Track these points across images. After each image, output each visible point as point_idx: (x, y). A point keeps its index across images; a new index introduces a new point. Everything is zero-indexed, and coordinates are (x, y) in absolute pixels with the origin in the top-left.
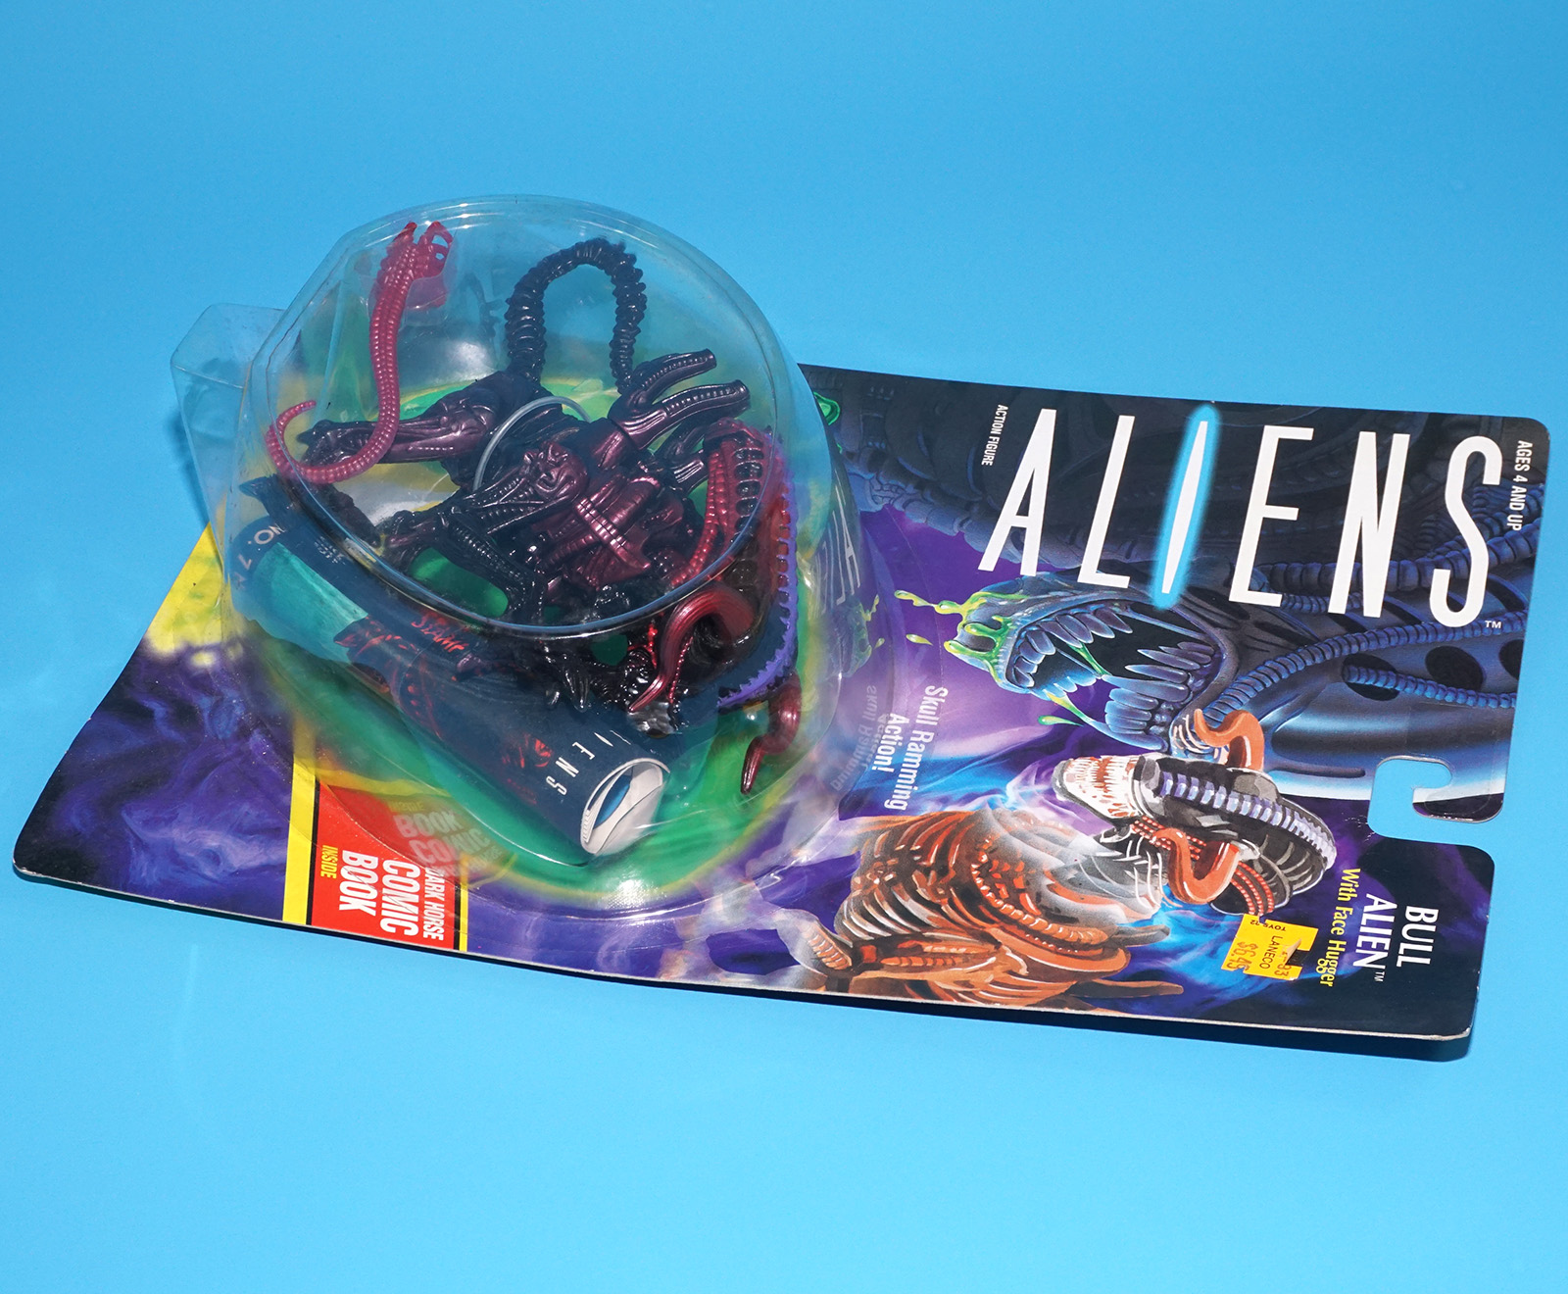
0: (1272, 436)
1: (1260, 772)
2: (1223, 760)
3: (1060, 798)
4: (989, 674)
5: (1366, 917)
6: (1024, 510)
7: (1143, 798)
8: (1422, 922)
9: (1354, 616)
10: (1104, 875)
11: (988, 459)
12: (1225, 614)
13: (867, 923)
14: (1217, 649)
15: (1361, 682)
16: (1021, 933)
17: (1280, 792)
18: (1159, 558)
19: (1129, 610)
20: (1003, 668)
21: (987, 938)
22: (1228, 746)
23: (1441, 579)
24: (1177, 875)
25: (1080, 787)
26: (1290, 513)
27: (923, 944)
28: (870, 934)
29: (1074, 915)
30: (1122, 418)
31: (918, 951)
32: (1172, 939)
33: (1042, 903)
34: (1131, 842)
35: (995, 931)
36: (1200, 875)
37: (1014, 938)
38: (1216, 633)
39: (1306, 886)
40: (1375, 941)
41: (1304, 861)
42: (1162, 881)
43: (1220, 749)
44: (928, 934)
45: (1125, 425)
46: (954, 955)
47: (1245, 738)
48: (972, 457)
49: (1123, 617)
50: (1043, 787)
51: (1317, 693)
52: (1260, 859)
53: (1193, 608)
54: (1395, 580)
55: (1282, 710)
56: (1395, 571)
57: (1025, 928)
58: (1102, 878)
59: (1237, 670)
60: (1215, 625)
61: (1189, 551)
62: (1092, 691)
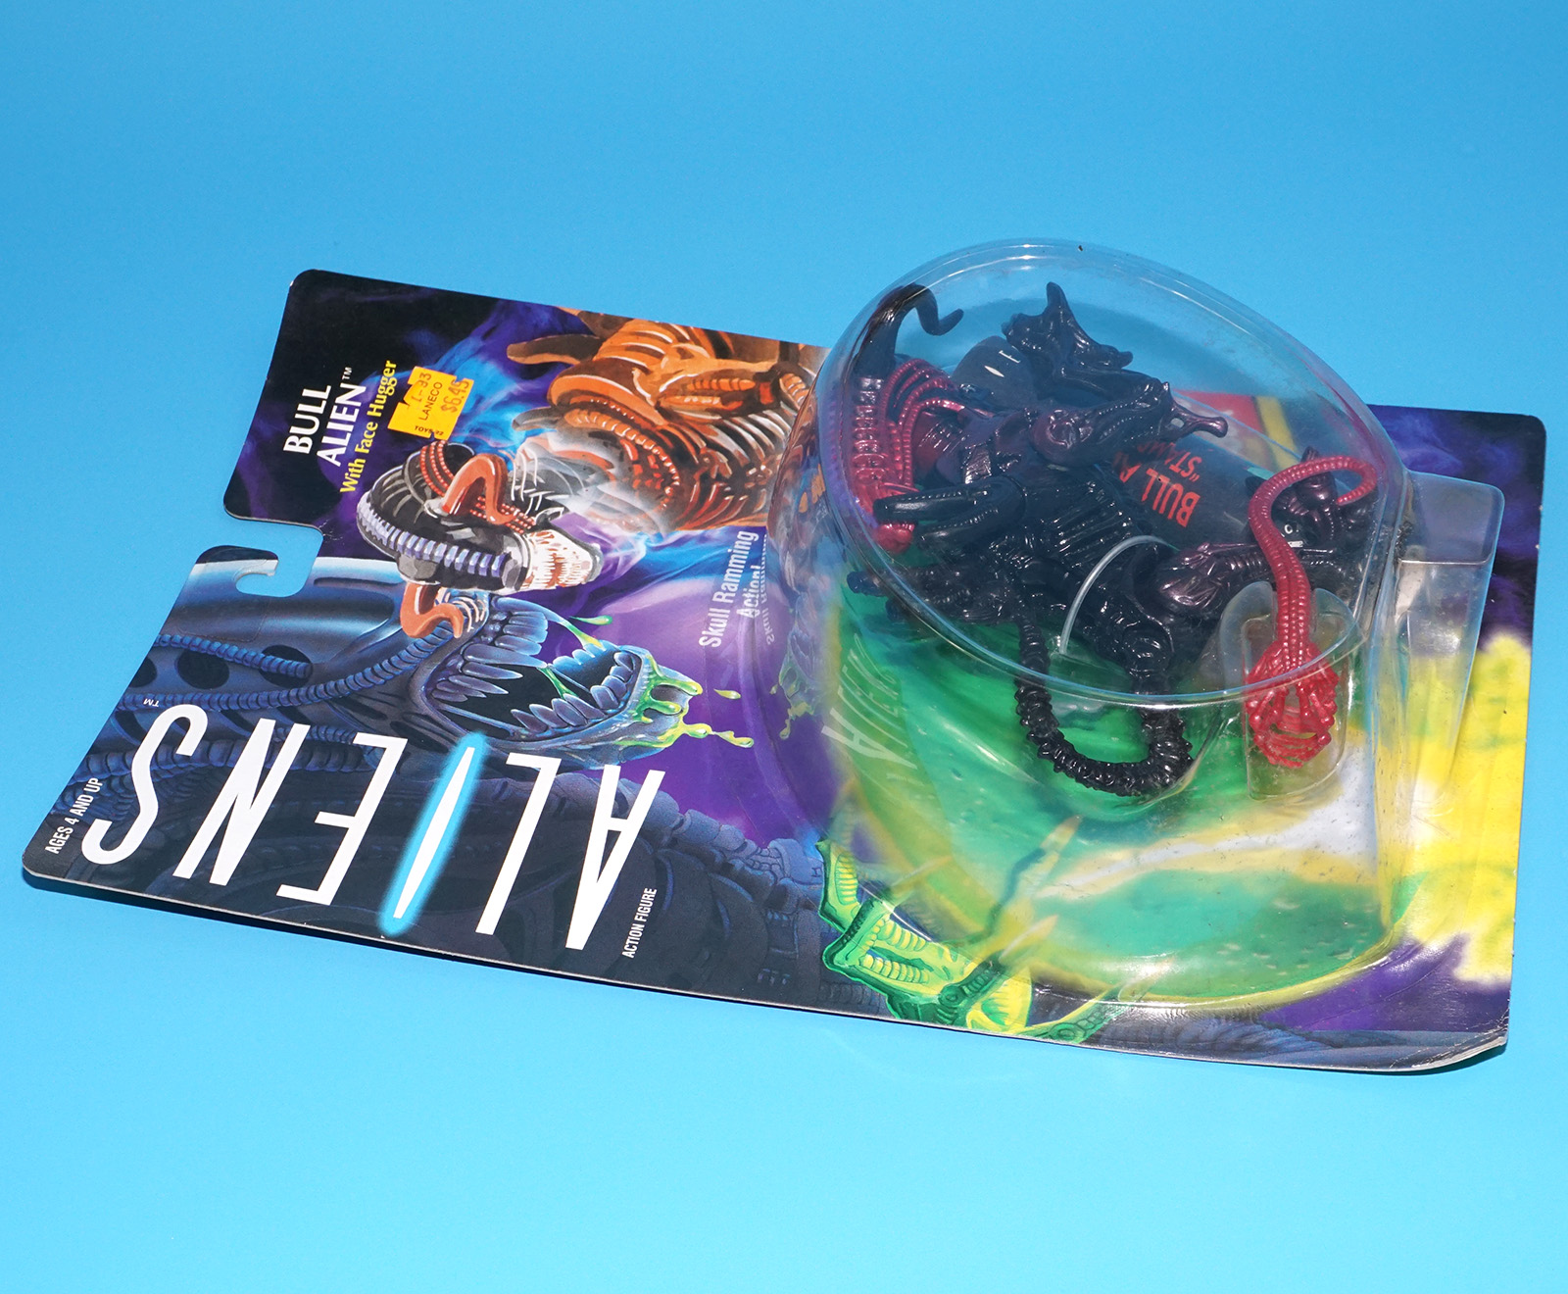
0: (325, 894)
1: (410, 582)
2: (442, 591)
3: (597, 546)
4: (658, 663)
5: (345, 442)
6: (612, 837)
7: (521, 551)
8: (300, 436)
9: (285, 720)
10: (563, 478)
11: (649, 895)
12: (414, 727)
13: (770, 428)
14: (428, 695)
15: (295, 663)
16: (639, 421)
17: (395, 564)
18: (473, 782)
19: (511, 732)
20: (644, 669)
21: (666, 414)
22: (435, 605)
23: (188, 747)
24: (500, 481)
25: (577, 557)
26: (324, 818)
27: (721, 406)
28: (766, 416)
29: (591, 440)
30: (490, 931)
31: (726, 397)
32: (511, 416)
33: (619, 451)
34: (537, 509)
35: (660, 422)
36: (480, 482)
37: (644, 415)
38: (428, 710)
39: (391, 474)
40: (343, 416)
41: (387, 499)
42: (513, 475)
43: (443, 601)
44: (718, 418)
45: (488, 924)
46: (695, 394)
47: (417, 612)
48: (668, 898)
49: (519, 724)
50: (612, 555)
51: (339, 655)
52: (425, 499)
53: (446, 734)
54: (235, 749)
55: (379, 637)
56: (233, 756)
57: (634, 426)
58: (566, 476)
59: (412, 676)
60: (427, 717)
61: (439, 789)
62: (558, 652)
